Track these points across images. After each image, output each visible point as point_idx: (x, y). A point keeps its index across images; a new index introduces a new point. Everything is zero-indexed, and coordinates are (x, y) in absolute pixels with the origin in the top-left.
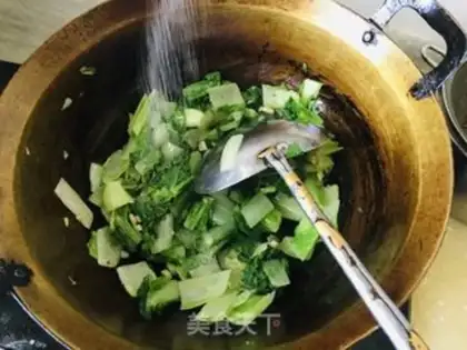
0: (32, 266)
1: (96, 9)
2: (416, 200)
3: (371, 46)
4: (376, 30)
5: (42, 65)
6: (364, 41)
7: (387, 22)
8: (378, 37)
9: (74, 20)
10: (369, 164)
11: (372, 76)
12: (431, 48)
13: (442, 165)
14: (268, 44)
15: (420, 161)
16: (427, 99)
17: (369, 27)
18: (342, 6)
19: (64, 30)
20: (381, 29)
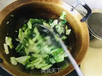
1: (14, 2)
2: (82, 42)
3: (72, 11)
5: (2, 14)
7: (76, 7)
8: (74, 10)
9: (9, 5)
11: (73, 18)
12: (83, 12)
13: (87, 35)
14: (51, 11)
15: (83, 35)
16: (84, 22)
17: (72, 8)
18: (67, 3)
19: (7, 7)
20: (74, 8)
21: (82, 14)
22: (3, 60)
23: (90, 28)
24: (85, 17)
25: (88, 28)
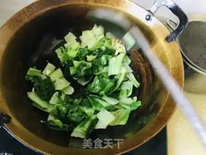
1: (33, 4)
3: (149, 21)
4: (151, 14)
5: (10, 28)
6: (146, 19)
7: (155, 11)
8: (152, 17)
13: (179, 68)
16: (172, 42)
17: (148, 13)
18: (137, 4)
19: (19, 13)
20: (153, 14)
21: (168, 25)
23: (184, 53)
24: (174, 31)
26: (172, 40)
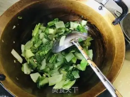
0: (5, 74)
2: (115, 53)
3: (101, 10)
4: (102, 6)
5: (7, 16)
6: (99, 9)
7: (106, 4)
8: (103, 8)
9: (16, 3)
10: (101, 44)
11: (101, 19)
12: (117, 11)
13: (122, 43)
14: (72, 10)
15: (116, 43)
16: (117, 25)
17: (100, 5)
19: (13, 6)
20: (104, 6)
21: (115, 14)
22: (5, 77)
23: (126, 33)
24: (118, 18)
25: (123, 33)
26: (117, 24)
